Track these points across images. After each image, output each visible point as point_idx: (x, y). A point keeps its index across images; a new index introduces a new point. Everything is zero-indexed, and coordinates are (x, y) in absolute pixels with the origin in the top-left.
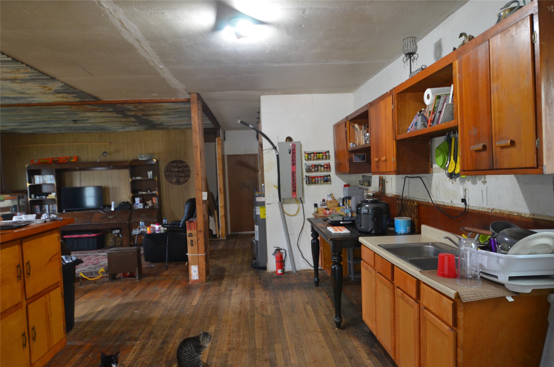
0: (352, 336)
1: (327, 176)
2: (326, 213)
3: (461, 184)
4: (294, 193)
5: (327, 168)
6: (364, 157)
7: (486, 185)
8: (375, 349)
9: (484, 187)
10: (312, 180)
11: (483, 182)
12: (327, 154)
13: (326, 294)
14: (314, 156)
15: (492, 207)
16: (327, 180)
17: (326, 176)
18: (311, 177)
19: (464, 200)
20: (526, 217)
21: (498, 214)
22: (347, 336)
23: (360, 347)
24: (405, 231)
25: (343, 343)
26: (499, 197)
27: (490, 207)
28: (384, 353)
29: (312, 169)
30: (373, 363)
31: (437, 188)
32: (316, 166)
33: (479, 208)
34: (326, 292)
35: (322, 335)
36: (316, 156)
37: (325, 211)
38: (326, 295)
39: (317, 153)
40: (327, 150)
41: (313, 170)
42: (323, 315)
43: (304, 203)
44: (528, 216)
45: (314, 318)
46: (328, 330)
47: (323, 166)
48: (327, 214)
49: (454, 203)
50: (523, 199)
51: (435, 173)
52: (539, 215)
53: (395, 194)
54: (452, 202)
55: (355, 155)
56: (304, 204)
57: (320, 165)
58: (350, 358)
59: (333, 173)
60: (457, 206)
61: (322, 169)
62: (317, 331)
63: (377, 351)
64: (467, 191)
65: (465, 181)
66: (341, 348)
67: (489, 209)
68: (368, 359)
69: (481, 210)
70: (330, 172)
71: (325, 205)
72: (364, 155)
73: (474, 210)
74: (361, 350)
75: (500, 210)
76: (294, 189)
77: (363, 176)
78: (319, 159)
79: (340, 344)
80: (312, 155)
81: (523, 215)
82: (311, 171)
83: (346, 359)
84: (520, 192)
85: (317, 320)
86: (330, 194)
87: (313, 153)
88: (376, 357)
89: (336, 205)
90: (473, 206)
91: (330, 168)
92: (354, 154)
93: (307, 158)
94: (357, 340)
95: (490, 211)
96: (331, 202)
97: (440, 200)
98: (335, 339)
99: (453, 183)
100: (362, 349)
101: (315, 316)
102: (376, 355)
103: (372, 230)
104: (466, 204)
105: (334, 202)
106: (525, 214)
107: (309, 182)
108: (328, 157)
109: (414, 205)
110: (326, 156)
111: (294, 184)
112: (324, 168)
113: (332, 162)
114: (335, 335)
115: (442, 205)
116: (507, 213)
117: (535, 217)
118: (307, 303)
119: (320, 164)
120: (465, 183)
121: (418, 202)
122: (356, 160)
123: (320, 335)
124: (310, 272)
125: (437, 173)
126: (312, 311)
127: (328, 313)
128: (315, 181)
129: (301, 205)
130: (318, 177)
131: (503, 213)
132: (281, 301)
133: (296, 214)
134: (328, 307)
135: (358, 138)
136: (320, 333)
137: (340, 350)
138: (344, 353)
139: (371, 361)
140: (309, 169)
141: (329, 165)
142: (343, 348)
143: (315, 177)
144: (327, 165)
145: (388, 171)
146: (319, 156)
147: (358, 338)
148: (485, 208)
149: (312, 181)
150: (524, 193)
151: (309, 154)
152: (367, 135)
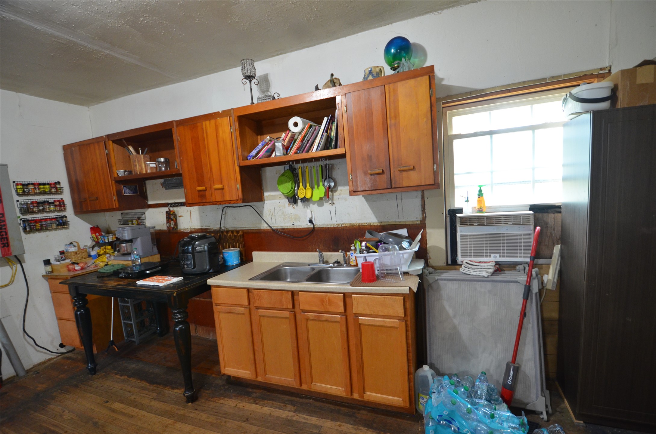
0: (216, 399)
1: (62, 217)
2: (74, 269)
3: (305, 207)
4: (6, 248)
5: (60, 205)
6: (136, 189)
7: (334, 206)
8: (254, 394)
9: (332, 208)
10: (35, 225)
11: (330, 203)
12: (58, 186)
13: (121, 375)
14: (35, 188)
15: (342, 223)
16: (62, 223)
17: (60, 217)
18: (34, 220)
19: (311, 221)
20: (374, 225)
21: (347, 227)
22: (212, 403)
23: (240, 403)
24: (238, 262)
25: (217, 413)
26: (348, 213)
27: (339, 223)
28: (265, 391)
29: (33, 209)
30: (271, 407)
31: (271, 214)
32: (38, 204)
33: (328, 225)
34: (116, 374)
35: (180, 423)
36: (39, 189)
37: (71, 267)
38: (122, 378)
39: (40, 184)
40: (56, 179)
41: (36, 209)
42: (151, 401)
43: (24, 262)
44: (376, 224)
45: (143, 412)
46: (182, 412)
47: (53, 203)
48: (76, 270)
49: (296, 225)
50: (372, 212)
51: (266, 200)
52: (385, 222)
53: (200, 227)
54: (293, 224)
55: (124, 186)
56: (23, 264)
57: (48, 202)
58: (247, 420)
59: (69, 212)
60: (300, 227)
61: (52, 208)
62: (169, 424)
63: (258, 394)
64: (313, 213)
65: (310, 204)
66: (224, 419)
67: (339, 225)
68: (261, 408)
69: (329, 226)
70: (65, 212)
71: (65, 260)
72: (136, 186)
73: (322, 228)
74: (244, 405)
75: (350, 224)
76: (6, 242)
77: (122, 214)
78: (44, 193)
79: (217, 416)
80: (31, 187)
81: (372, 224)
82: (33, 212)
83: (244, 425)
84: (369, 208)
85: (151, 413)
86: (69, 243)
87: (33, 184)
88: (266, 399)
89: (84, 255)
90: (321, 224)
91: (64, 205)
92: (122, 185)
93: (20, 191)
94: (226, 399)
95: (340, 226)
96: (76, 253)
97: (276, 225)
98: (204, 416)
99: (294, 208)
100: (245, 403)
101: (142, 409)
102: (263, 398)
103: (210, 270)
104: (313, 224)
105: (81, 252)
106: (373, 223)
107: (30, 228)
108: (59, 191)
109: (239, 234)
110: (56, 188)
111: (4, 233)
112: (56, 206)
113: (67, 197)
114: (196, 412)
115: (280, 229)
116: (357, 225)
117: (382, 224)
118: (107, 402)
119: (48, 200)
120: (309, 207)
121: (243, 231)
122: (127, 192)
123: (179, 425)
124: (52, 361)
125: (270, 200)
126: (127, 407)
127: (155, 395)
128: (42, 226)
129: (19, 266)
130: (46, 220)
131: (353, 226)
132: (56, 426)
133: (9, 284)
134: (143, 389)
135: (139, 164)
136: (176, 423)
137: (225, 422)
138: (234, 421)
139: (266, 406)
140: (28, 209)
141: (63, 202)
142: (224, 418)
143: (40, 221)
144: (59, 201)
145: (228, 199)
146: (43, 188)
147: (225, 397)
148: (334, 224)
149: (36, 227)
150: (372, 208)
151: (25, 185)
152: (161, 160)
